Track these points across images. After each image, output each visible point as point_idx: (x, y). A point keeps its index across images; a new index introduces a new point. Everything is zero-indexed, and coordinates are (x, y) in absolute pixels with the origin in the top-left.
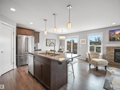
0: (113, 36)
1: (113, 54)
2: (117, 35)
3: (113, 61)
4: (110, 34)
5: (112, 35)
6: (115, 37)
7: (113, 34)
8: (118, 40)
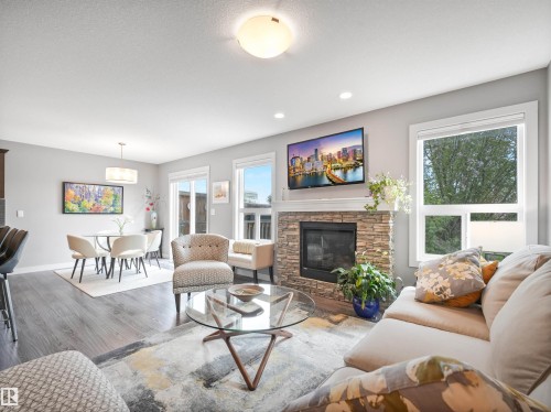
0: (308, 169)
1: (297, 244)
2: (330, 159)
3: (297, 271)
4: (291, 162)
5: (303, 164)
6: (320, 169)
7: (305, 158)
8: (334, 183)
